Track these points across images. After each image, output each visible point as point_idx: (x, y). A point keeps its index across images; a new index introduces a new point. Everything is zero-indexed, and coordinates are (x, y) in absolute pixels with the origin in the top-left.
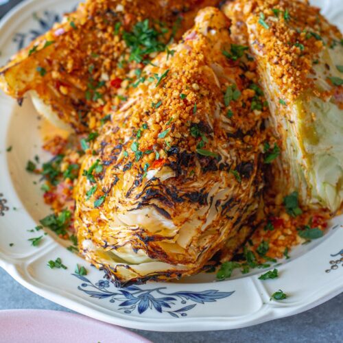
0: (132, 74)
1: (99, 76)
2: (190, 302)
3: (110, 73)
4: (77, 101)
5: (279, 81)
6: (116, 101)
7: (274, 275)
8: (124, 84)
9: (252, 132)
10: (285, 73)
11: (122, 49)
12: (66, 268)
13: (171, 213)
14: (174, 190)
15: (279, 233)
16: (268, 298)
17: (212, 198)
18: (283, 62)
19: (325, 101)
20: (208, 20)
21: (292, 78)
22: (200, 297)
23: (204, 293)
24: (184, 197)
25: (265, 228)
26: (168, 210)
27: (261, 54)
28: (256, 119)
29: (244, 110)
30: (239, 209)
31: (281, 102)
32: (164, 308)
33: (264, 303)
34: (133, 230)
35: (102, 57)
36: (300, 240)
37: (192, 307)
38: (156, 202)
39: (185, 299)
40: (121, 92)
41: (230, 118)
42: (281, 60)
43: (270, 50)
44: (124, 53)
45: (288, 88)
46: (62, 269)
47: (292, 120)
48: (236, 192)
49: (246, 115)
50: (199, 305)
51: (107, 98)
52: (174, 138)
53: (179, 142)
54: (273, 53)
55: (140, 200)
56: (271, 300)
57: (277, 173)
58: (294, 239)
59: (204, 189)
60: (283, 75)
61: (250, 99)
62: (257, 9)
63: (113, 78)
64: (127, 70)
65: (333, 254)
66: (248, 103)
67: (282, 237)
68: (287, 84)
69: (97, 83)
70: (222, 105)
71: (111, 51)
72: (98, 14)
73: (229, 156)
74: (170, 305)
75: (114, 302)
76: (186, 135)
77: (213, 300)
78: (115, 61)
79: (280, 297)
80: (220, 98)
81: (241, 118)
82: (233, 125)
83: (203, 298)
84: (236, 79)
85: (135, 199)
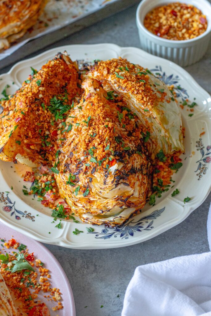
0: (60, 126)
1: (45, 133)
2: (150, 221)
3: (49, 130)
4: (39, 150)
5: (143, 101)
6: (59, 142)
7: (177, 193)
8: (59, 132)
9: (134, 130)
10: (144, 96)
11: (50, 116)
12: (83, 232)
13: (128, 183)
15: (163, 172)
16: (183, 203)
17: (136, 168)
18: (140, 91)
19: (163, 102)
21: (148, 98)
22: (152, 217)
23: (152, 214)
24: (128, 173)
26: (127, 182)
27: (125, 92)
28: (133, 123)
29: (127, 122)
30: (145, 168)
31: (145, 111)
32: (141, 229)
33: (183, 206)
34: (115, 199)
35: (42, 123)
36: (174, 171)
37: (152, 222)
38: (121, 181)
39: (146, 221)
40: (59, 137)
41: (125, 128)
42: (139, 91)
43: (131, 89)
44: (51, 118)
45: (148, 103)
46: (81, 233)
47: (154, 117)
48: (141, 162)
49: (129, 124)
50: (154, 220)
51: (53, 142)
52: (113, 147)
53: (115, 148)
54: (133, 89)
55: (115, 183)
56: (185, 203)
57: (148, 144)
58: (170, 172)
59: (133, 165)
60: (143, 98)
61: (126, 115)
63: (52, 132)
64: (57, 125)
65: (195, 171)
66: (127, 117)
67: (165, 174)
68: (146, 101)
69: (45, 137)
70: (119, 123)
71: (45, 119)
72: (32, 103)
73: (132, 146)
74: (142, 226)
75: (116, 237)
76: (116, 144)
77: (159, 215)
78: (49, 122)
79: (187, 200)
80: (117, 120)
81: (128, 125)
82: (126, 131)
83: (154, 216)
84: (116, 108)
85: (111, 184)
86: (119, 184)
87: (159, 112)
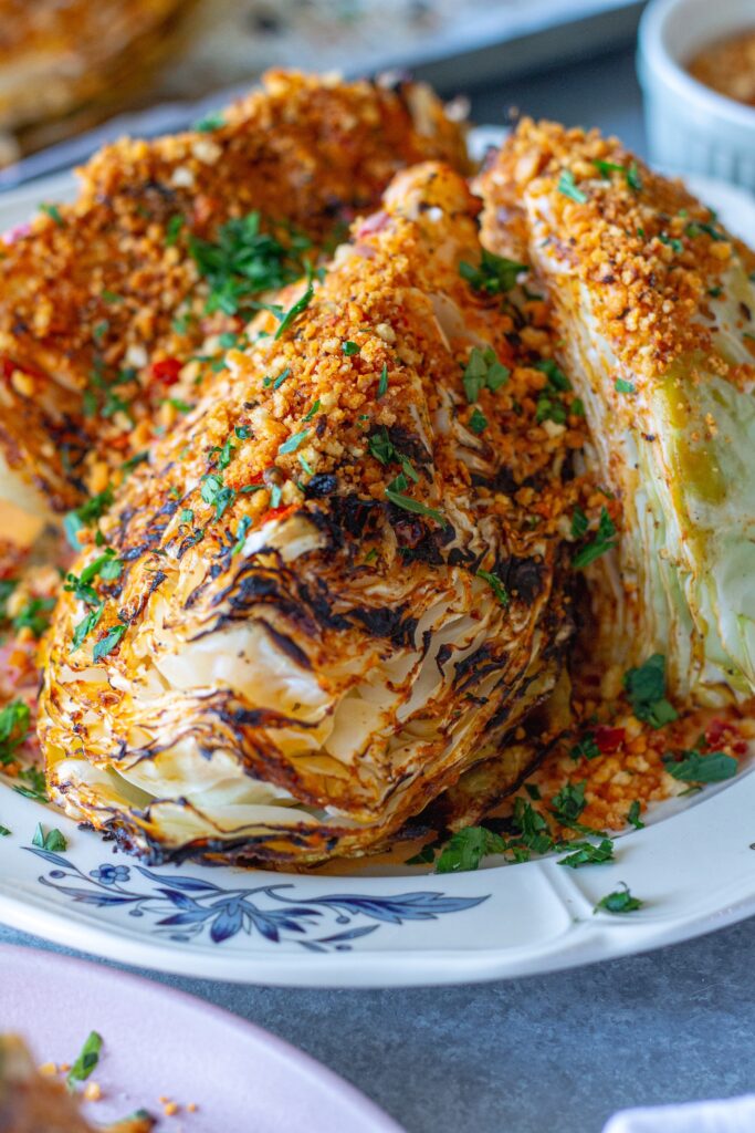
0: (211, 347)
1: (122, 356)
2: (361, 920)
3: (150, 347)
4: (58, 418)
5: (616, 325)
6: (166, 413)
7: (605, 857)
8: (190, 372)
9: (538, 482)
10: (632, 302)
11: (186, 284)
12: (7, 834)
13: (312, 651)
14: (322, 591)
15: (613, 764)
16: (586, 908)
17: (427, 636)
18: (627, 276)
20: (420, 186)
21: (652, 317)
22: (390, 909)
23: (402, 900)
24: (349, 619)
25: (575, 754)
26: (303, 643)
27: (564, 269)
28: (550, 447)
29: (520, 421)
31: (620, 386)
32: (283, 933)
33: (576, 921)
34: (203, 699)
35: (130, 302)
36: (671, 784)
38: (270, 614)
39: (346, 913)
40: (179, 392)
41: (480, 434)
42: (620, 271)
43: (588, 250)
44: (190, 295)
45: (641, 345)
47: (651, 432)
48: (494, 634)
49: (522, 434)
50: (388, 927)
51: (140, 410)
52: (324, 454)
53: (336, 466)
54: (596, 255)
55: (225, 608)
56: (595, 912)
58: (658, 784)
59: (407, 605)
60: (626, 311)
61: (535, 395)
62: (553, 165)
63: (158, 357)
64: (198, 341)
66: (529, 403)
67: (622, 778)
68: (637, 332)
69: (115, 372)
70: (457, 399)
71: (155, 288)
72: (124, 191)
73: (475, 531)
74: (305, 926)
76: (358, 452)
77: (428, 916)
78: (164, 315)
79: (623, 905)
80: (453, 379)
81: (511, 437)
82: (487, 456)
83: (397, 911)
84: (496, 341)
85: (208, 608)
86: (243, 618)
87: (686, 412)
